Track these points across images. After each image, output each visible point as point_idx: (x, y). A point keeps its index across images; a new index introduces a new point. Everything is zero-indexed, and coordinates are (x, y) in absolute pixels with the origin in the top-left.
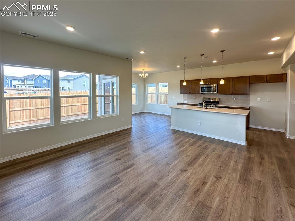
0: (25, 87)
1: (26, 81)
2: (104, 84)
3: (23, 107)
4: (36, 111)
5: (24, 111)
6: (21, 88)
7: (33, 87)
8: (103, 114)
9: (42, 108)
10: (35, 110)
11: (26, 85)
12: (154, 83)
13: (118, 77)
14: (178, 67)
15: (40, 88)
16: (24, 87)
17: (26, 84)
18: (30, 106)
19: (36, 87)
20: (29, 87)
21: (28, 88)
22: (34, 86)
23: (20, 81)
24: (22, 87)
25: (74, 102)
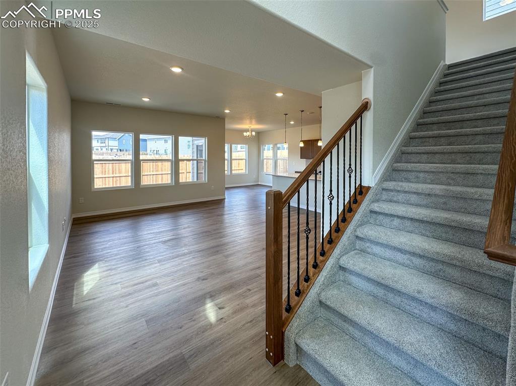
0: (107, 149)
1: (107, 141)
2: (197, 146)
3: (105, 174)
4: (120, 179)
5: (107, 179)
6: (101, 152)
7: (116, 150)
8: (195, 180)
9: (126, 176)
10: (118, 178)
11: (107, 147)
12: (271, 144)
13: (207, 138)
14: (292, 123)
15: (126, 151)
16: (104, 149)
17: (107, 145)
18: (113, 174)
19: (120, 150)
20: (112, 150)
21: (110, 151)
22: (117, 148)
23: (100, 141)
24: (102, 149)
25: (165, 169)
